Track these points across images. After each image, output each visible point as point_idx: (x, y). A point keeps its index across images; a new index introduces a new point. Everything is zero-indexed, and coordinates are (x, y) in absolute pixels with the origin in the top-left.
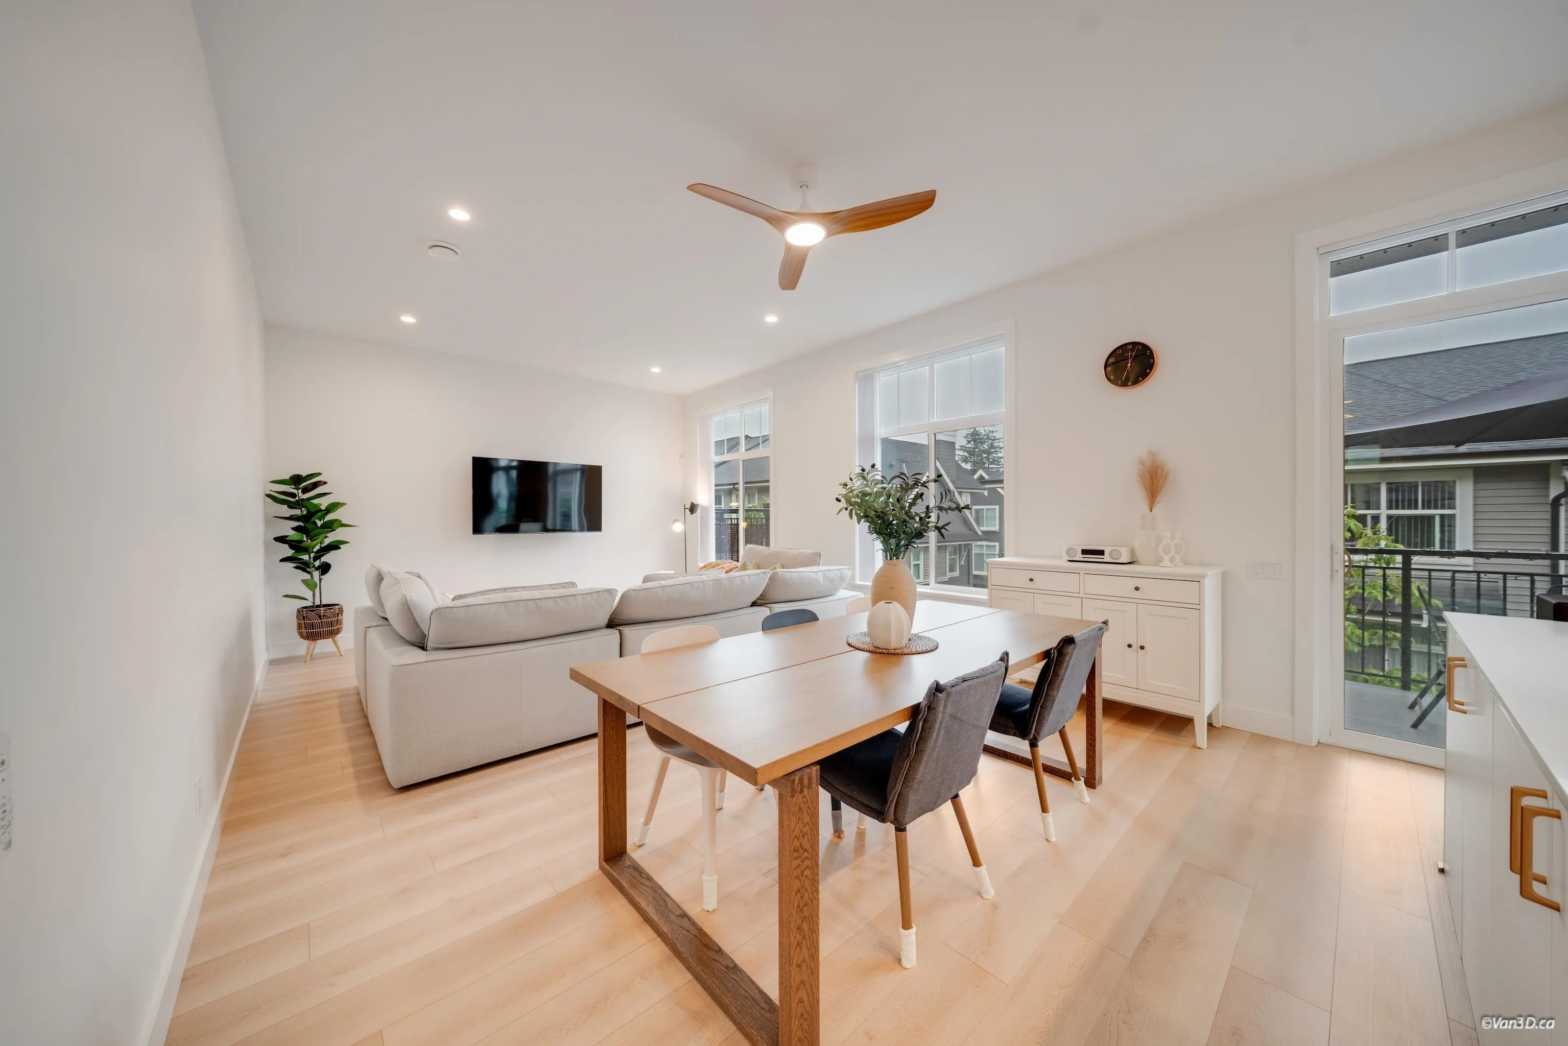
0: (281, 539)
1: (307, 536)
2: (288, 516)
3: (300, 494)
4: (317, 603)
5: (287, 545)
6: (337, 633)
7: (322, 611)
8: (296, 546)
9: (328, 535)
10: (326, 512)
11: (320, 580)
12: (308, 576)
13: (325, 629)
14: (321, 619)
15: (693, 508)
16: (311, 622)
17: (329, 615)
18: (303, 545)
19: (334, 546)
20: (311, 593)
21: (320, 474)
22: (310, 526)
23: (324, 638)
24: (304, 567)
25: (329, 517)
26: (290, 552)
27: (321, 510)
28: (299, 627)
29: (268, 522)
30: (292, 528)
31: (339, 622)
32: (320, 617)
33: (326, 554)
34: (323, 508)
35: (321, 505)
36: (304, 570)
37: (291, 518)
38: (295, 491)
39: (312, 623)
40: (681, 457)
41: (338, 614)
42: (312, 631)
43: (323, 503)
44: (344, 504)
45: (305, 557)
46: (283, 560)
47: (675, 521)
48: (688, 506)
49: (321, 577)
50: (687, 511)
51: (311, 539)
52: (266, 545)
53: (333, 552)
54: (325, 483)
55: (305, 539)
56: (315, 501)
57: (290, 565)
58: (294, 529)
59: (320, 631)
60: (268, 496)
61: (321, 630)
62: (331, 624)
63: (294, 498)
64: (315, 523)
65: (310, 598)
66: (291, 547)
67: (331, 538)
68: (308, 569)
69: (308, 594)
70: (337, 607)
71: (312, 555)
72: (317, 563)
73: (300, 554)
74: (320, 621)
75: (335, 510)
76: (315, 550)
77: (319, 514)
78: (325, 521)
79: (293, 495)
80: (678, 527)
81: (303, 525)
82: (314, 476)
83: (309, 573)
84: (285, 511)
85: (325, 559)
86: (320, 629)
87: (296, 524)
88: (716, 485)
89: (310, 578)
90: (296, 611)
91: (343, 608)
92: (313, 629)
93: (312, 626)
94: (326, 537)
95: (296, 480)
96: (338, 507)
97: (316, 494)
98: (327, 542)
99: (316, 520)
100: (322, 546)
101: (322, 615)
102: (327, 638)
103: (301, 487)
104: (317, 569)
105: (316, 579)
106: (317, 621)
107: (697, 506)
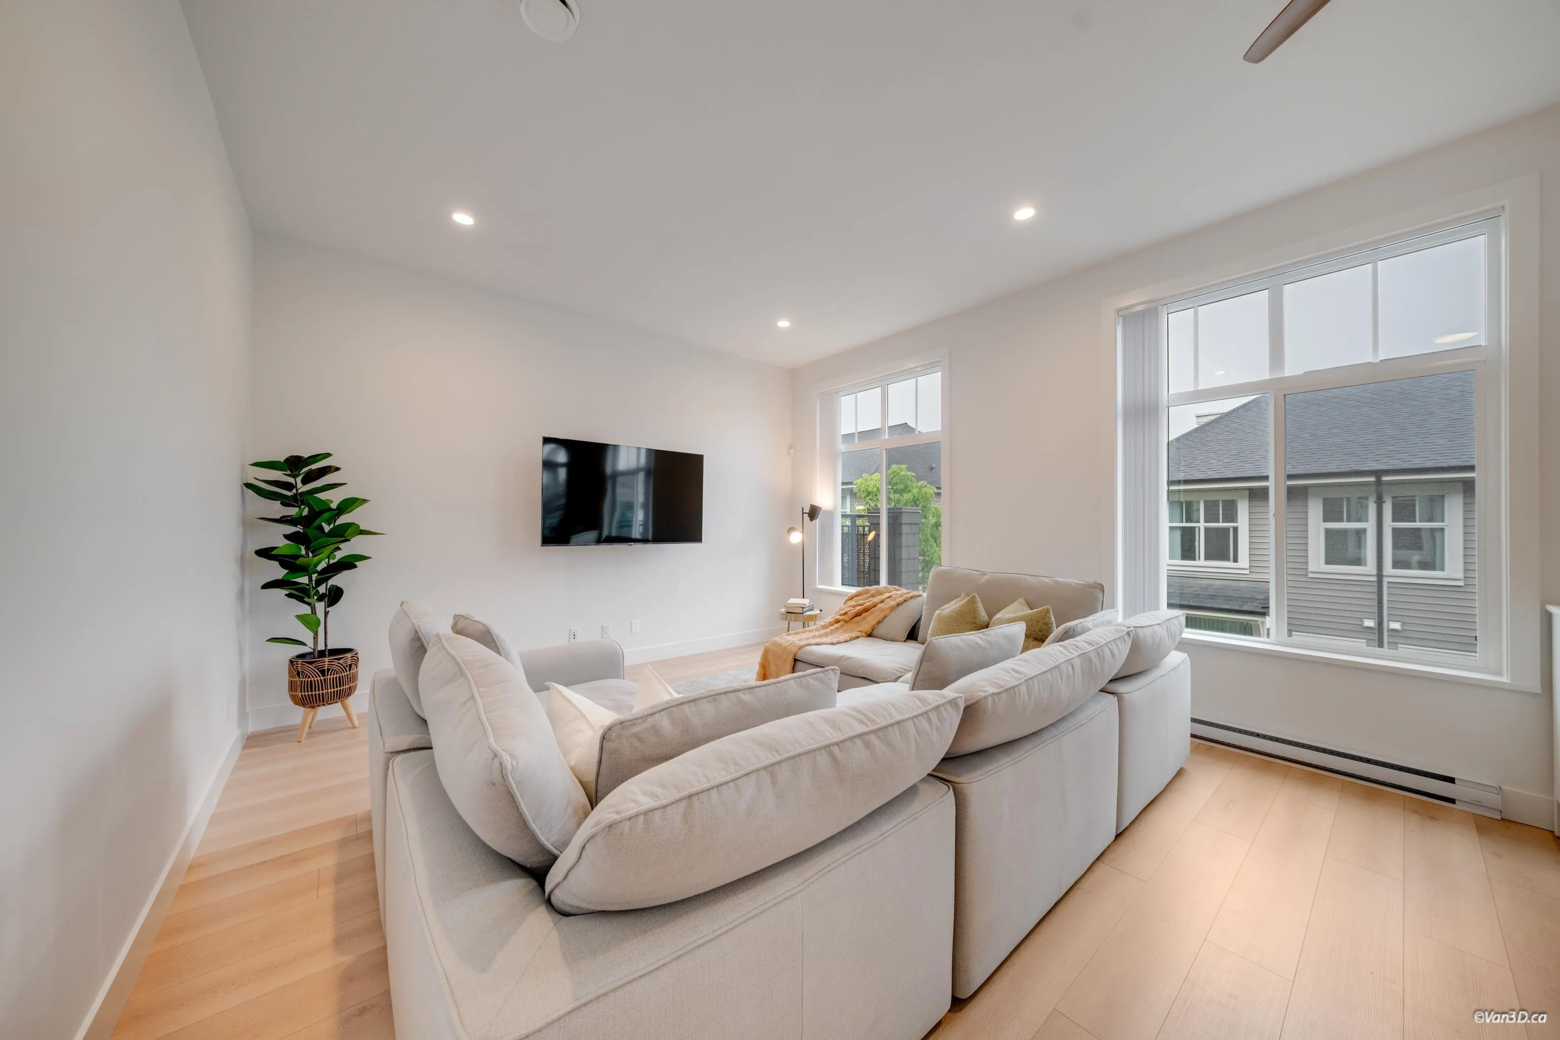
0: (265, 553)
1: (307, 549)
2: (278, 517)
3: (299, 485)
4: (321, 647)
5: (278, 563)
6: (349, 695)
7: (327, 663)
8: (288, 562)
9: (340, 546)
10: (336, 512)
11: (326, 613)
12: (306, 610)
13: (329, 691)
14: (324, 675)
15: (813, 513)
16: (309, 680)
17: (334, 667)
18: (300, 561)
19: (348, 564)
20: (312, 635)
21: (328, 455)
22: (311, 532)
23: (328, 704)
24: (300, 594)
25: (343, 520)
26: (280, 573)
27: (331, 509)
28: (292, 686)
29: (247, 524)
30: (284, 535)
31: (353, 678)
32: (323, 672)
33: (335, 575)
34: (334, 506)
35: (332, 502)
36: (301, 600)
37: (283, 520)
38: (291, 480)
39: (311, 681)
40: (791, 447)
41: (350, 666)
42: (310, 693)
43: (334, 498)
44: (365, 501)
45: (304, 580)
46: (266, 586)
47: (791, 530)
48: (807, 510)
49: (328, 609)
50: (806, 516)
51: (313, 552)
52: (242, 561)
53: (345, 573)
54: (337, 469)
55: (303, 552)
56: (323, 496)
57: (281, 593)
58: (287, 537)
59: (323, 694)
60: (249, 486)
61: (324, 691)
62: (341, 681)
63: (290, 490)
64: (320, 528)
65: (310, 642)
66: (283, 565)
67: (345, 550)
68: (306, 599)
69: (306, 636)
70: (349, 655)
71: (314, 576)
72: (322, 589)
73: (298, 574)
74: (322, 678)
75: (350, 509)
76: (319, 568)
77: (326, 515)
78: (336, 524)
79: (289, 486)
80: (796, 538)
81: (302, 531)
82: (319, 457)
83: (309, 604)
84: (277, 509)
85: (334, 581)
86: (322, 690)
87: (290, 529)
88: (843, 484)
89: (310, 613)
90: (287, 662)
91: (359, 655)
92: (311, 691)
93: (311, 686)
94: (338, 549)
95: (294, 463)
96: (355, 505)
97: (324, 484)
98: (339, 555)
99: (323, 524)
100: (332, 561)
101: (326, 668)
102: (333, 703)
103: (301, 472)
104: (321, 598)
105: (320, 615)
106: (319, 679)
107: (819, 509)
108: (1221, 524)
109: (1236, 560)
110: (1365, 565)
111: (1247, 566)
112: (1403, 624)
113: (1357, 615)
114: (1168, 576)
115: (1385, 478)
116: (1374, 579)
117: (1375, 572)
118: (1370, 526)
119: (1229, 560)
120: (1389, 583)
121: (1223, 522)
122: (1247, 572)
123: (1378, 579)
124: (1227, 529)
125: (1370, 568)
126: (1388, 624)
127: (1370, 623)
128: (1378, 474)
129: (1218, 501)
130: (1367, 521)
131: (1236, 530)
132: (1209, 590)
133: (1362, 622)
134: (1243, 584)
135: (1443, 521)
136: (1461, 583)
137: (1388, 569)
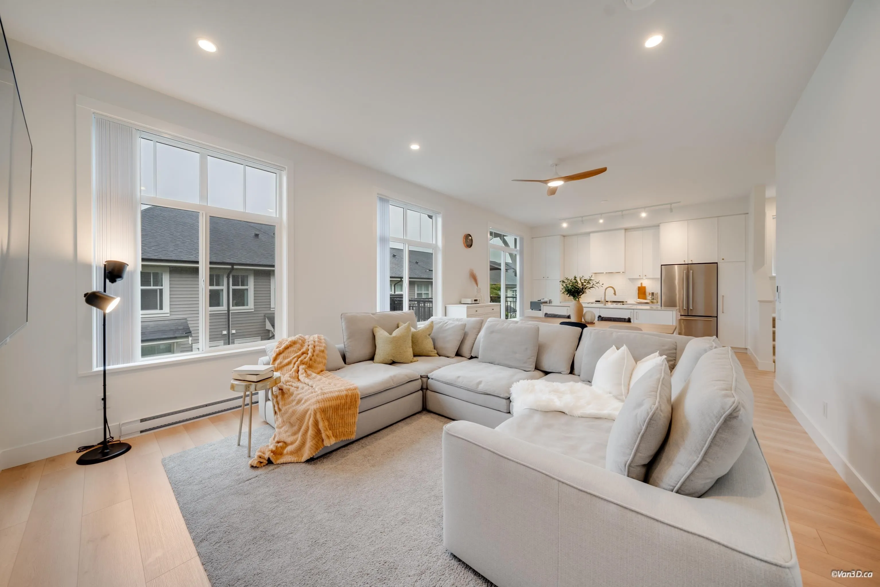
108: (152, 287)
109: (161, 308)
110: (223, 306)
111: (169, 312)
112: (236, 330)
113: (220, 330)
114: (141, 322)
115: (235, 267)
116: (226, 312)
117: (227, 309)
118: (224, 288)
119: (157, 309)
120: (231, 313)
121: (153, 286)
122: (168, 315)
123: (228, 312)
124: (156, 290)
125: (224, 308)
126: (231, 331)
127: (225, 332)
128: (232, 264)
129: (150, 273)
130: (223, 285)
131: (161, 290)
132: (148, 328)
133: (222, 332)
134: (167, 322)
135: (248, 286)
136: (253, 310)
137: (231, 307)
